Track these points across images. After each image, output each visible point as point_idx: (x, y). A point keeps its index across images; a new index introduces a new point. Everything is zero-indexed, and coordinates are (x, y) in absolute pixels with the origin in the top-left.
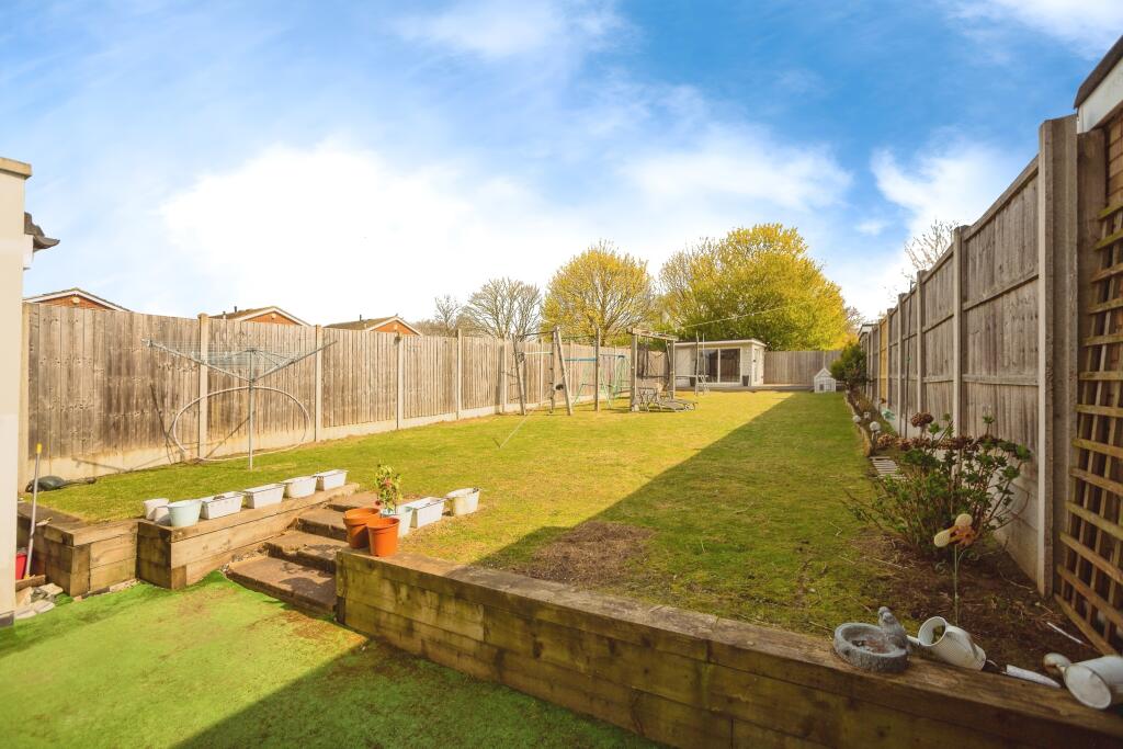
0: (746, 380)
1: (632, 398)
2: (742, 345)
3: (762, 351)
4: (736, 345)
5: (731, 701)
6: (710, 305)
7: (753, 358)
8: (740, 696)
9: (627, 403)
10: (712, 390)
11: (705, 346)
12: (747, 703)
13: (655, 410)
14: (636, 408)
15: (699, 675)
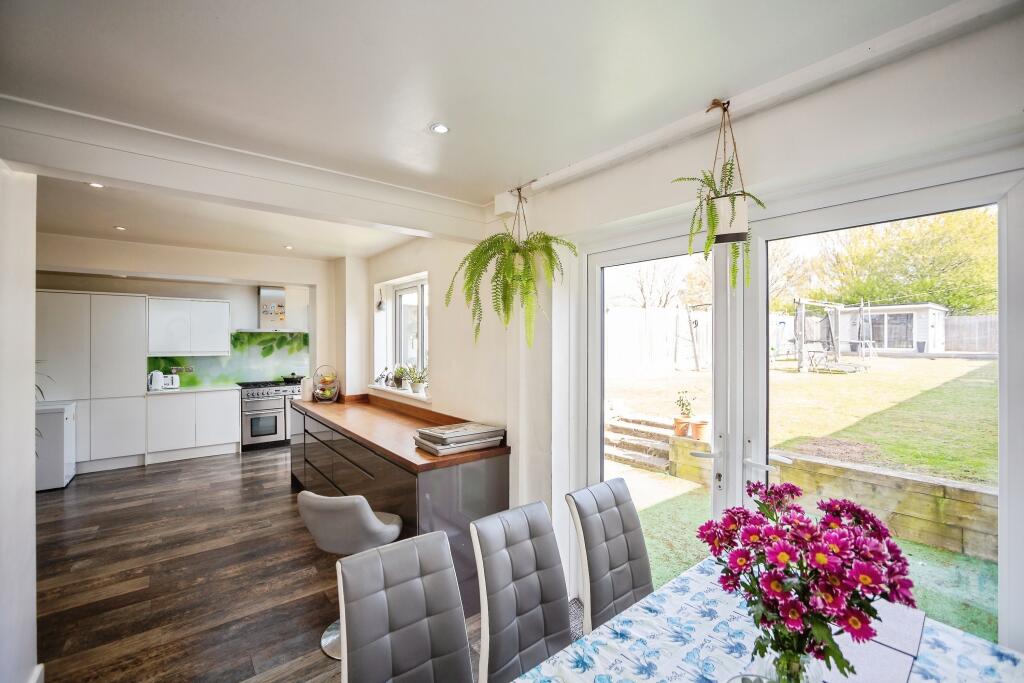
0: (921, 347)
1: (800, 361)
2: (916, 310)
3: (942, 316)
4: (910, 309)
5: (961, 519)
6: (872, 270)
7: (931, 324)
8: (968, 516)
9: (795, 365)
10: (880, 355)
11: (870, 311)
12: (973, 520)
13: (822, 371)
14: (805, 369)
15: (937, 504)
